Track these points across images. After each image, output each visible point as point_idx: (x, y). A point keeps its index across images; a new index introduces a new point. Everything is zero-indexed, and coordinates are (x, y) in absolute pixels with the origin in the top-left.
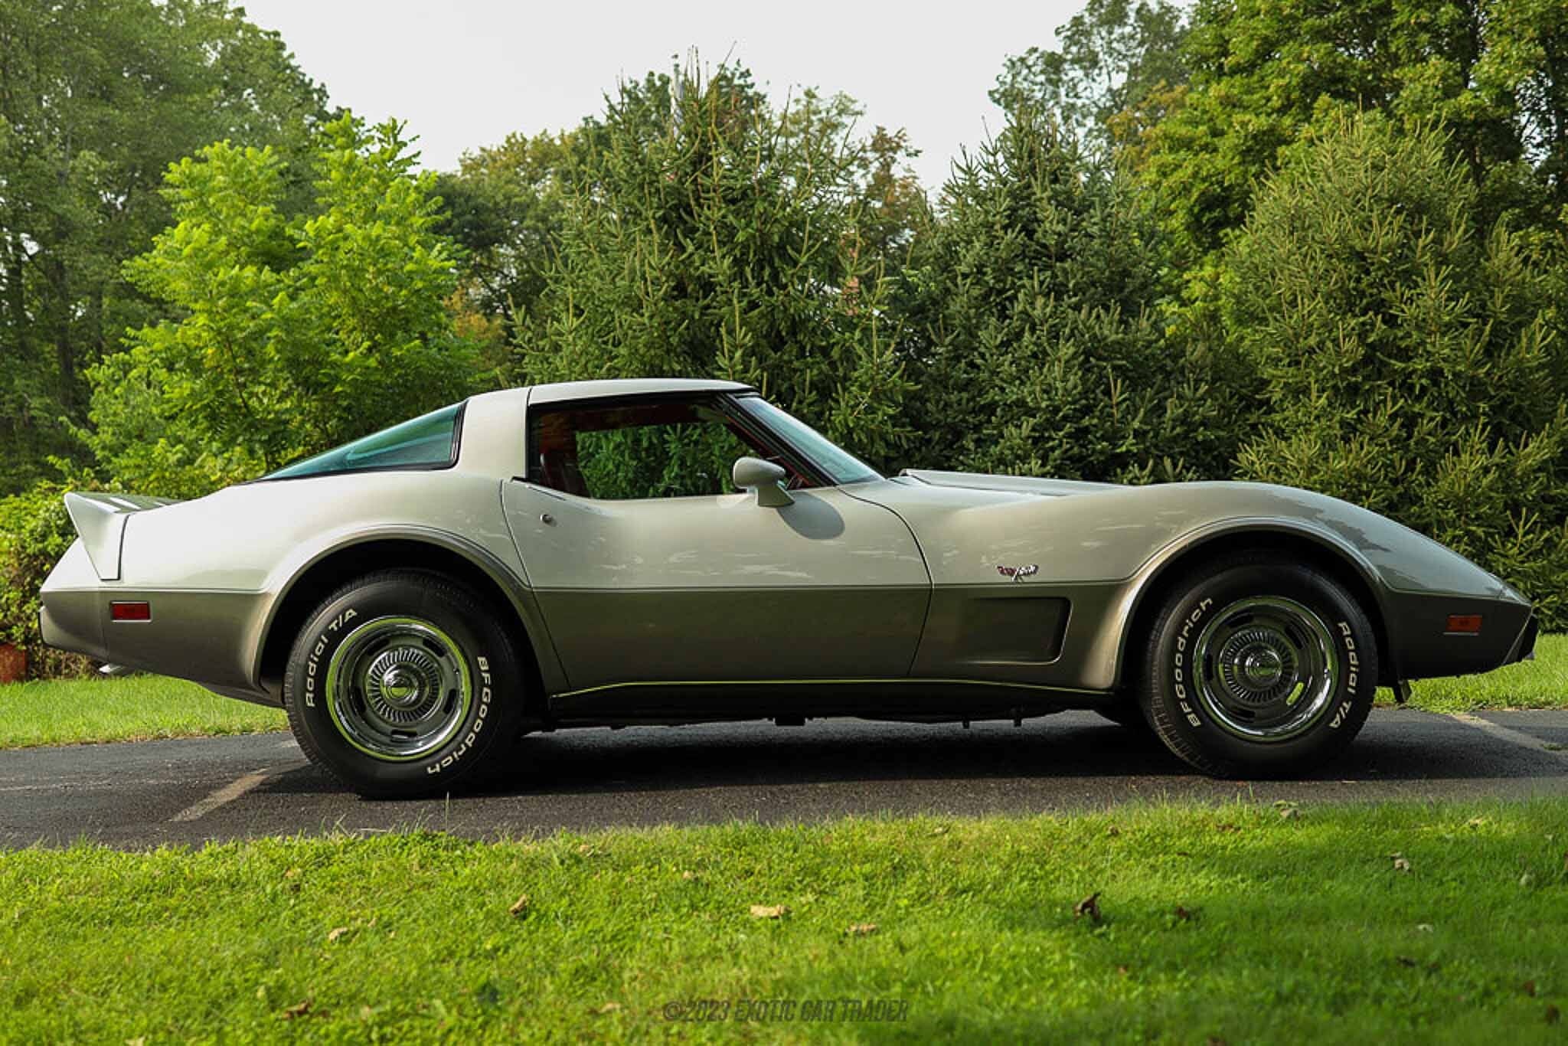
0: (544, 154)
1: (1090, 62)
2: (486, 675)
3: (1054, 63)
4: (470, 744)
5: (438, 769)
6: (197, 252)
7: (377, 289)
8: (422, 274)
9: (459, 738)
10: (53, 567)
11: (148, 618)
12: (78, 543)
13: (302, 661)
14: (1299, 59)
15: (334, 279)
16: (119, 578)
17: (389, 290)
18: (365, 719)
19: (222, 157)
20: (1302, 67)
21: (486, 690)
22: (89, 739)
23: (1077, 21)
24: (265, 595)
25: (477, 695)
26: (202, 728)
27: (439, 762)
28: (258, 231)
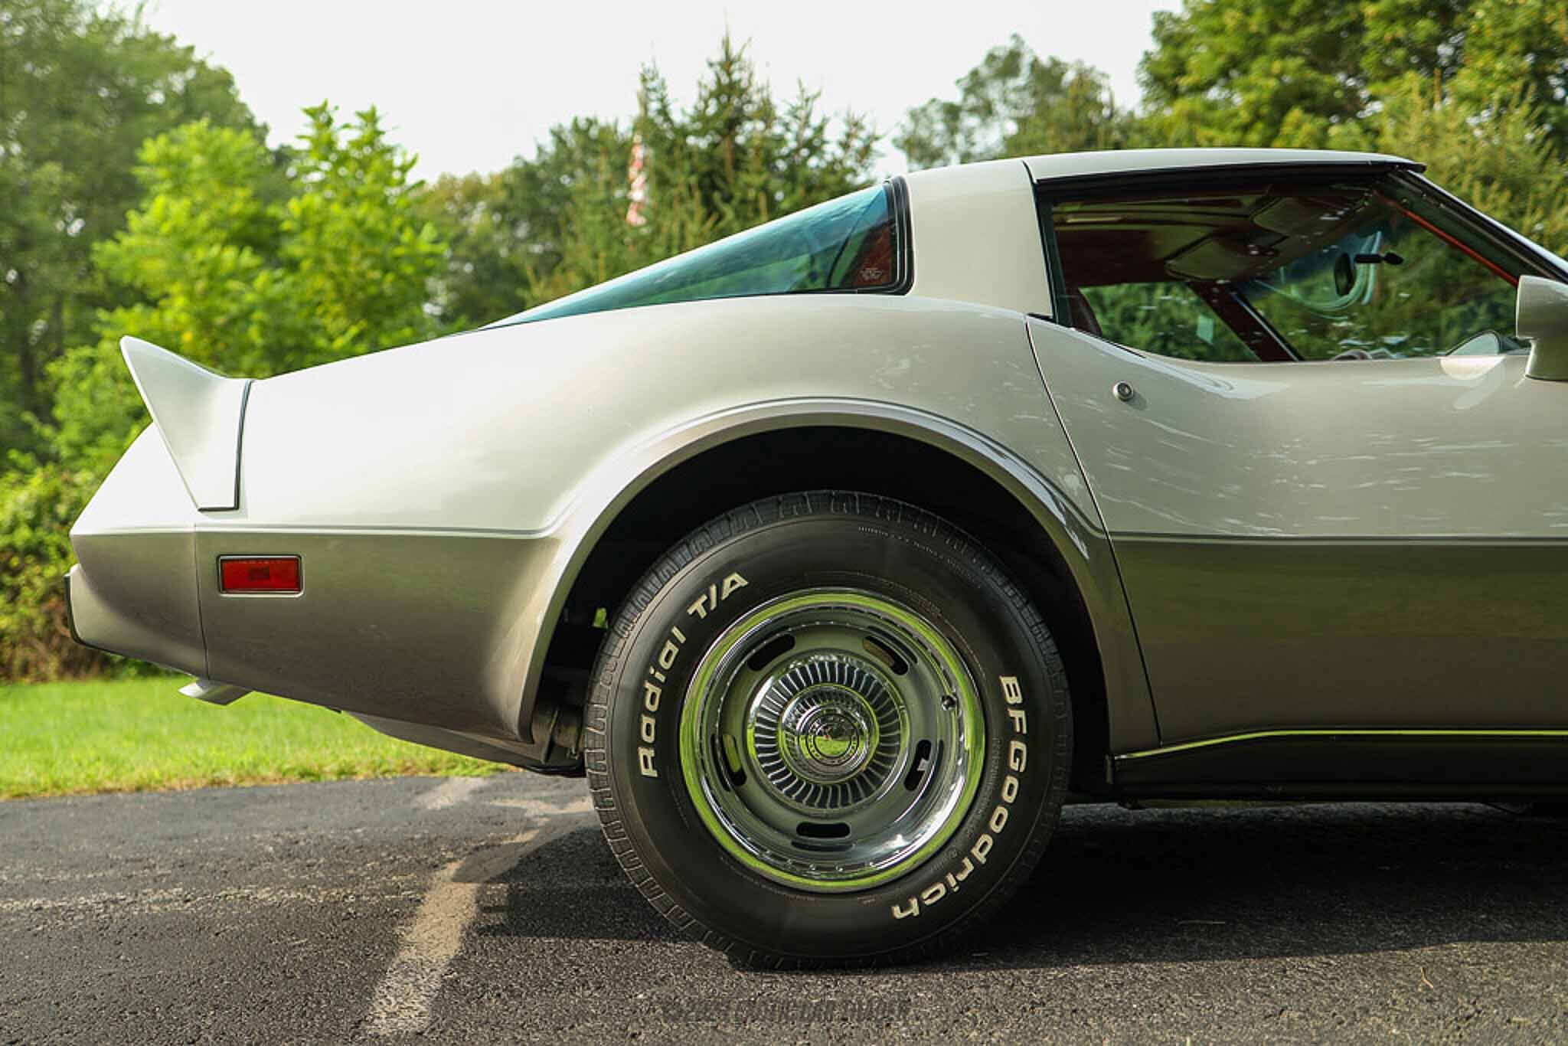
0: (474, 191)
1: (986, 111)
2: (1018, 715)
3: (952, 113)
4: (981, 858)
5: (915, 909)
6: (175, 230)
7: (362, 275)
8: (412, 258)
9: (957, 844)
10: (101, 478)
11: (297, 587)
12: (152, 430)
13: (629, 680)
14: (1268, 74)
15: (319, 261)
16: (237, 507)
17: (376, 275)
18: (746, 801)
19: (200, 137)
20: (1272, 83)
21: (1016, 745)
22: (109, 785)
23: (975, 73)
24: (549, 543)
25: (995, 758)
26: (279, 770)
27: (917, 894)
28: (237, 216)
